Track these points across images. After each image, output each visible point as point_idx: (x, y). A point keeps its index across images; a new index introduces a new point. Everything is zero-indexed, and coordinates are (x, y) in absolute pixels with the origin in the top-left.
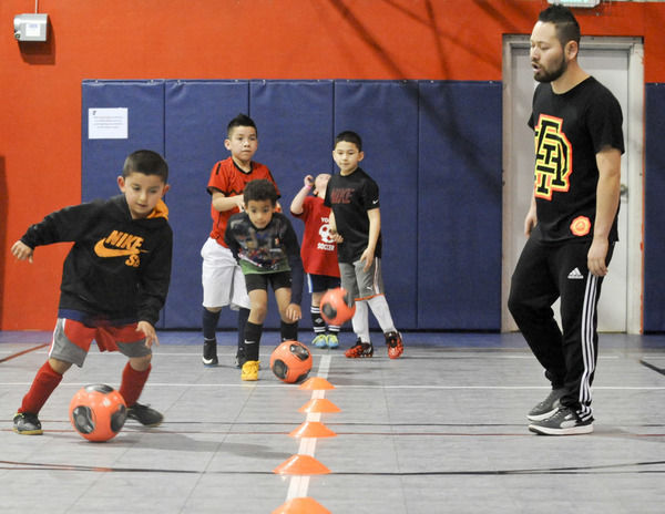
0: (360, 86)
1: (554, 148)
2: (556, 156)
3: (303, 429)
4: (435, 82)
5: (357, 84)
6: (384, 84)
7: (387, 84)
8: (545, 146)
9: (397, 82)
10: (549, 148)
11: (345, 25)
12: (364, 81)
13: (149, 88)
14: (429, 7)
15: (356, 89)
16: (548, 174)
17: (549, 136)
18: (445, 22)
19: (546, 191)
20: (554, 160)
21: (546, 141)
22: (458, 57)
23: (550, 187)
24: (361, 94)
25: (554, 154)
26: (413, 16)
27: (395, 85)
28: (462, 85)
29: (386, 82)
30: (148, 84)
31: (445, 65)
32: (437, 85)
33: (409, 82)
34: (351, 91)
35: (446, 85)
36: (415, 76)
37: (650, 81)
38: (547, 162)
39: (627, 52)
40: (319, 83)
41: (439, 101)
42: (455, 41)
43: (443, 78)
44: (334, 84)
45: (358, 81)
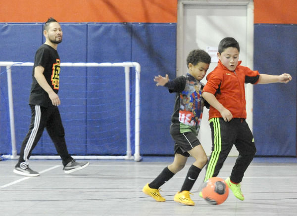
0: (101, 26)
4: (141, 24)
5: (99, 25)
6: (114, 25)
7: (115, 25)
9: (121, 24)
12: (103, 23)
15: (99, 27)
22: (153, 10)
24: (102, 29)
27: (120, 25)
28: (155, 25)
29: (115, 23)
31: (146, 15)
33: (128, 24)
35: (147, 25)
36: (131, 21)
37: (257, 23)
39: (246, 6)
40: (80, 24)
41: (143, 33)
42: (152, 1)
43: (144, 21)
44: (87, 25)
45: (100, 23)
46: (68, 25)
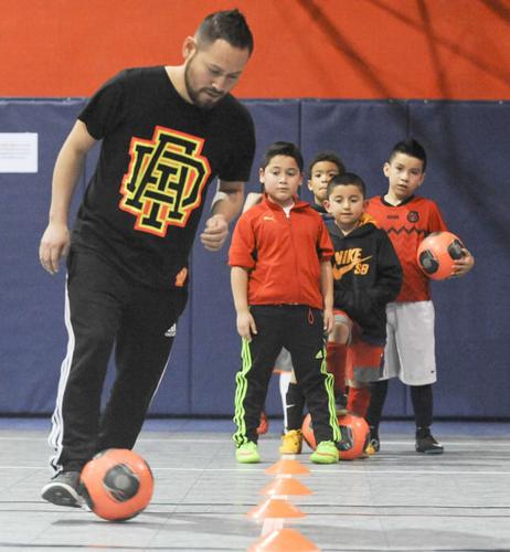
0: (332, 108)
1: (174, 171)
2: (177, 182)
3: (263, 508)
4: (430, 101)
5: (329, 104)
6: (363, 105)
7: (367, 105)
8: (161, 167)
9: (381, 102)
10: (167, 171)
11: (315, 29)
12: (339, 101)
13: (66, 108)
14: (423, 9)
15: (329, 110)
16: (162, 204)
17: (168, 155)
18: (441, 26)
19: (158, 225)
20: (172, 186)
21: (162, 160)
22: (458, 69)
23: (164, 220)
24: (336, 114)
25: (174, 178)
26: (403, 18)
27: (379, 105)
29: (365, 101)
30: (64, 103)
31: (442, 80)
32: (432, 106)
33: (396, 102)
34: (323, 113)
35: (444, 106)
36: (404, 94)
38: (161, 187)
40: (281, 103)
42: (456, 50)
43: (437, 97)
44: (300, 105)
45: (332, 101)
46: (255, 103)
